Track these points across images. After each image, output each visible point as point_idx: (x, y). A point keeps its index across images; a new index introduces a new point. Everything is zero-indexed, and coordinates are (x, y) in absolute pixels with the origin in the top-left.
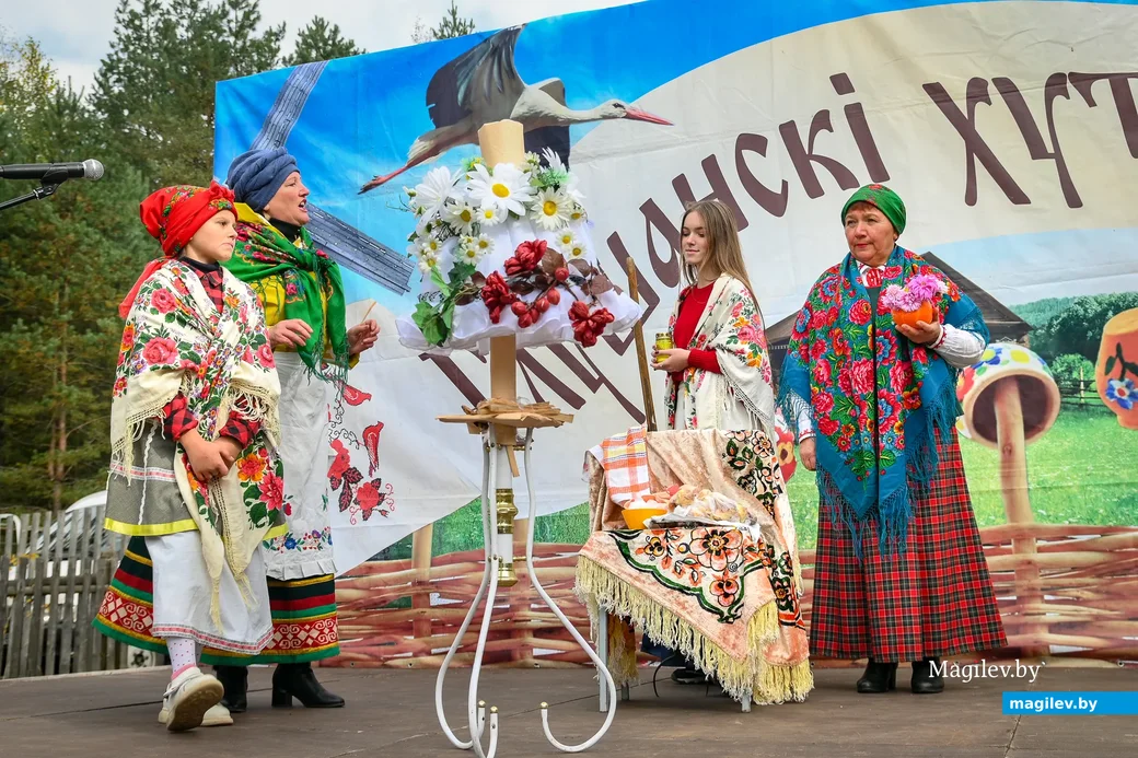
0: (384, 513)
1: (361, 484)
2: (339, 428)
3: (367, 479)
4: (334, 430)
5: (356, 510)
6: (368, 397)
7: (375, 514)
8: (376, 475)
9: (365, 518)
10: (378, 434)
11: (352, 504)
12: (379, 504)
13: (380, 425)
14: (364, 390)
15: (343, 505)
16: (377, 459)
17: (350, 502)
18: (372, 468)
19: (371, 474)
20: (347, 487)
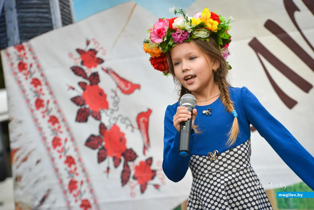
0: (157, 186)
1: (137, 162)
2: (116, 114)
3: (141, 158)
4: (113, 116)
5: (134, 184)
6: (138, 87)
7: (150, 188)
8: (149, 154)
9: (143, 191)
10: (148, 119)
11: (131, 180)
12: (153, 178)
13: (150, 111)
14: (135, 81)
15: (124, 180)
16: (148, 140)
17: (129, 177)
18: (145, 148)
19: (144, 153)
20: (126, 165)
